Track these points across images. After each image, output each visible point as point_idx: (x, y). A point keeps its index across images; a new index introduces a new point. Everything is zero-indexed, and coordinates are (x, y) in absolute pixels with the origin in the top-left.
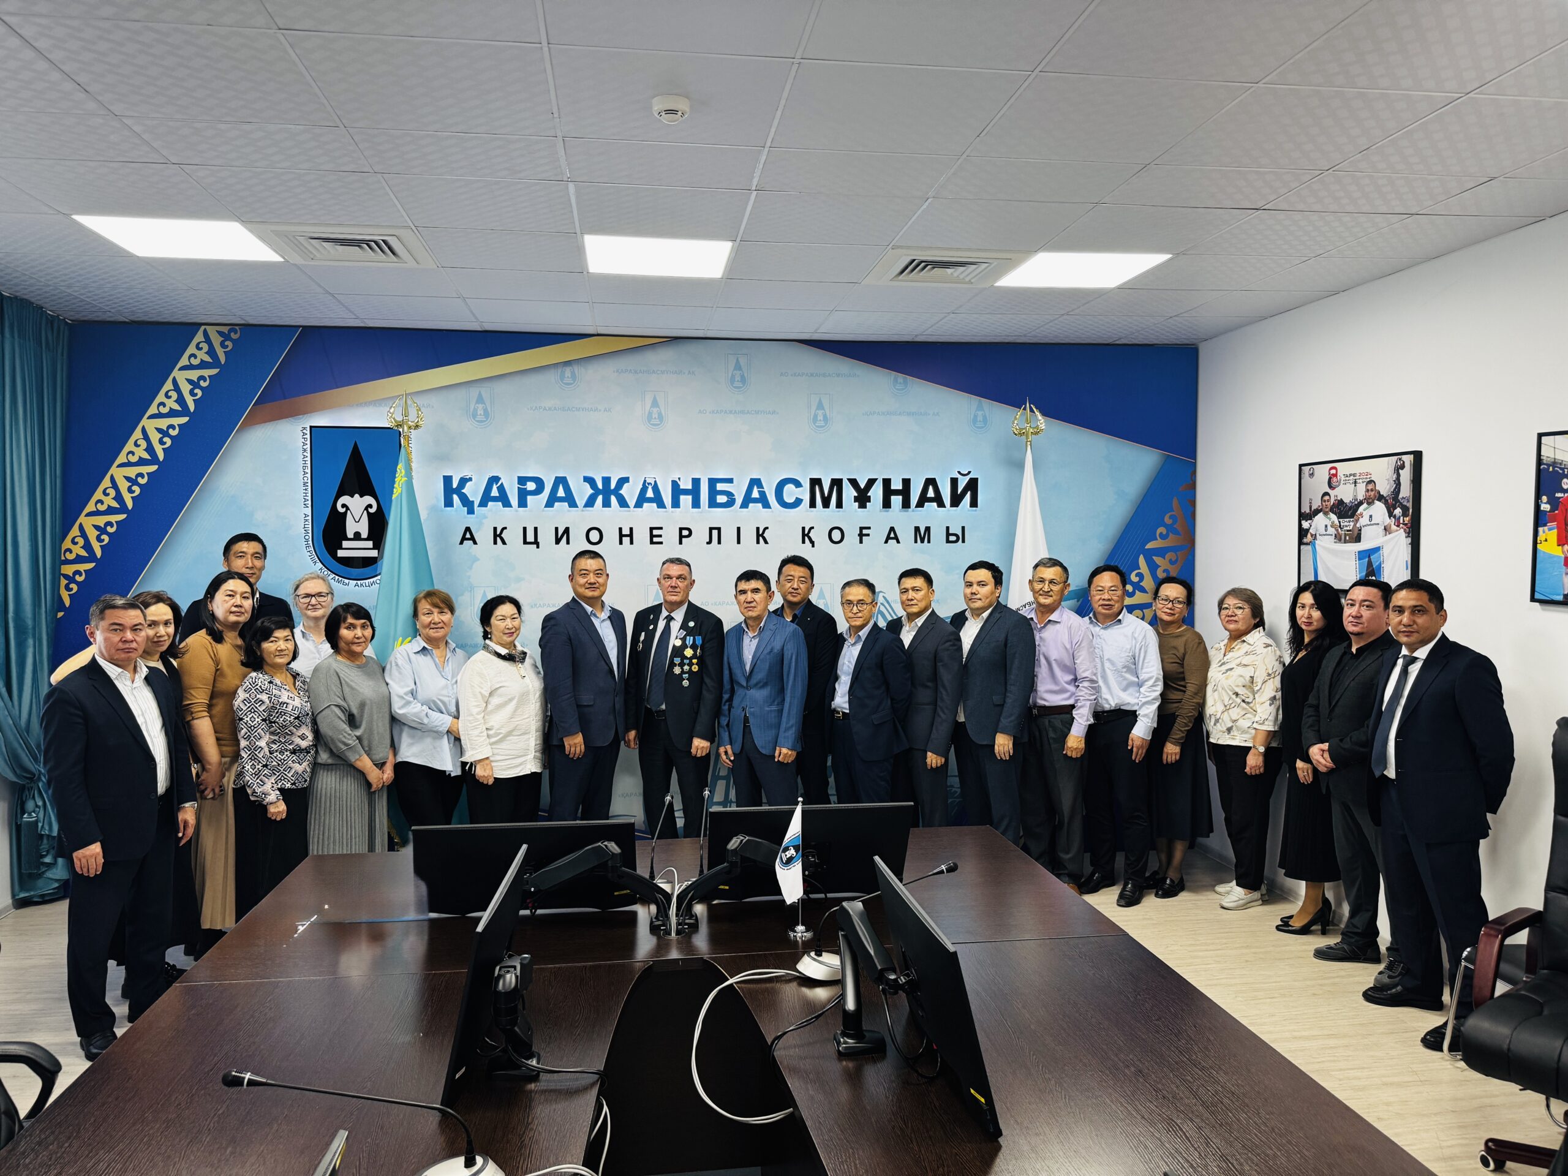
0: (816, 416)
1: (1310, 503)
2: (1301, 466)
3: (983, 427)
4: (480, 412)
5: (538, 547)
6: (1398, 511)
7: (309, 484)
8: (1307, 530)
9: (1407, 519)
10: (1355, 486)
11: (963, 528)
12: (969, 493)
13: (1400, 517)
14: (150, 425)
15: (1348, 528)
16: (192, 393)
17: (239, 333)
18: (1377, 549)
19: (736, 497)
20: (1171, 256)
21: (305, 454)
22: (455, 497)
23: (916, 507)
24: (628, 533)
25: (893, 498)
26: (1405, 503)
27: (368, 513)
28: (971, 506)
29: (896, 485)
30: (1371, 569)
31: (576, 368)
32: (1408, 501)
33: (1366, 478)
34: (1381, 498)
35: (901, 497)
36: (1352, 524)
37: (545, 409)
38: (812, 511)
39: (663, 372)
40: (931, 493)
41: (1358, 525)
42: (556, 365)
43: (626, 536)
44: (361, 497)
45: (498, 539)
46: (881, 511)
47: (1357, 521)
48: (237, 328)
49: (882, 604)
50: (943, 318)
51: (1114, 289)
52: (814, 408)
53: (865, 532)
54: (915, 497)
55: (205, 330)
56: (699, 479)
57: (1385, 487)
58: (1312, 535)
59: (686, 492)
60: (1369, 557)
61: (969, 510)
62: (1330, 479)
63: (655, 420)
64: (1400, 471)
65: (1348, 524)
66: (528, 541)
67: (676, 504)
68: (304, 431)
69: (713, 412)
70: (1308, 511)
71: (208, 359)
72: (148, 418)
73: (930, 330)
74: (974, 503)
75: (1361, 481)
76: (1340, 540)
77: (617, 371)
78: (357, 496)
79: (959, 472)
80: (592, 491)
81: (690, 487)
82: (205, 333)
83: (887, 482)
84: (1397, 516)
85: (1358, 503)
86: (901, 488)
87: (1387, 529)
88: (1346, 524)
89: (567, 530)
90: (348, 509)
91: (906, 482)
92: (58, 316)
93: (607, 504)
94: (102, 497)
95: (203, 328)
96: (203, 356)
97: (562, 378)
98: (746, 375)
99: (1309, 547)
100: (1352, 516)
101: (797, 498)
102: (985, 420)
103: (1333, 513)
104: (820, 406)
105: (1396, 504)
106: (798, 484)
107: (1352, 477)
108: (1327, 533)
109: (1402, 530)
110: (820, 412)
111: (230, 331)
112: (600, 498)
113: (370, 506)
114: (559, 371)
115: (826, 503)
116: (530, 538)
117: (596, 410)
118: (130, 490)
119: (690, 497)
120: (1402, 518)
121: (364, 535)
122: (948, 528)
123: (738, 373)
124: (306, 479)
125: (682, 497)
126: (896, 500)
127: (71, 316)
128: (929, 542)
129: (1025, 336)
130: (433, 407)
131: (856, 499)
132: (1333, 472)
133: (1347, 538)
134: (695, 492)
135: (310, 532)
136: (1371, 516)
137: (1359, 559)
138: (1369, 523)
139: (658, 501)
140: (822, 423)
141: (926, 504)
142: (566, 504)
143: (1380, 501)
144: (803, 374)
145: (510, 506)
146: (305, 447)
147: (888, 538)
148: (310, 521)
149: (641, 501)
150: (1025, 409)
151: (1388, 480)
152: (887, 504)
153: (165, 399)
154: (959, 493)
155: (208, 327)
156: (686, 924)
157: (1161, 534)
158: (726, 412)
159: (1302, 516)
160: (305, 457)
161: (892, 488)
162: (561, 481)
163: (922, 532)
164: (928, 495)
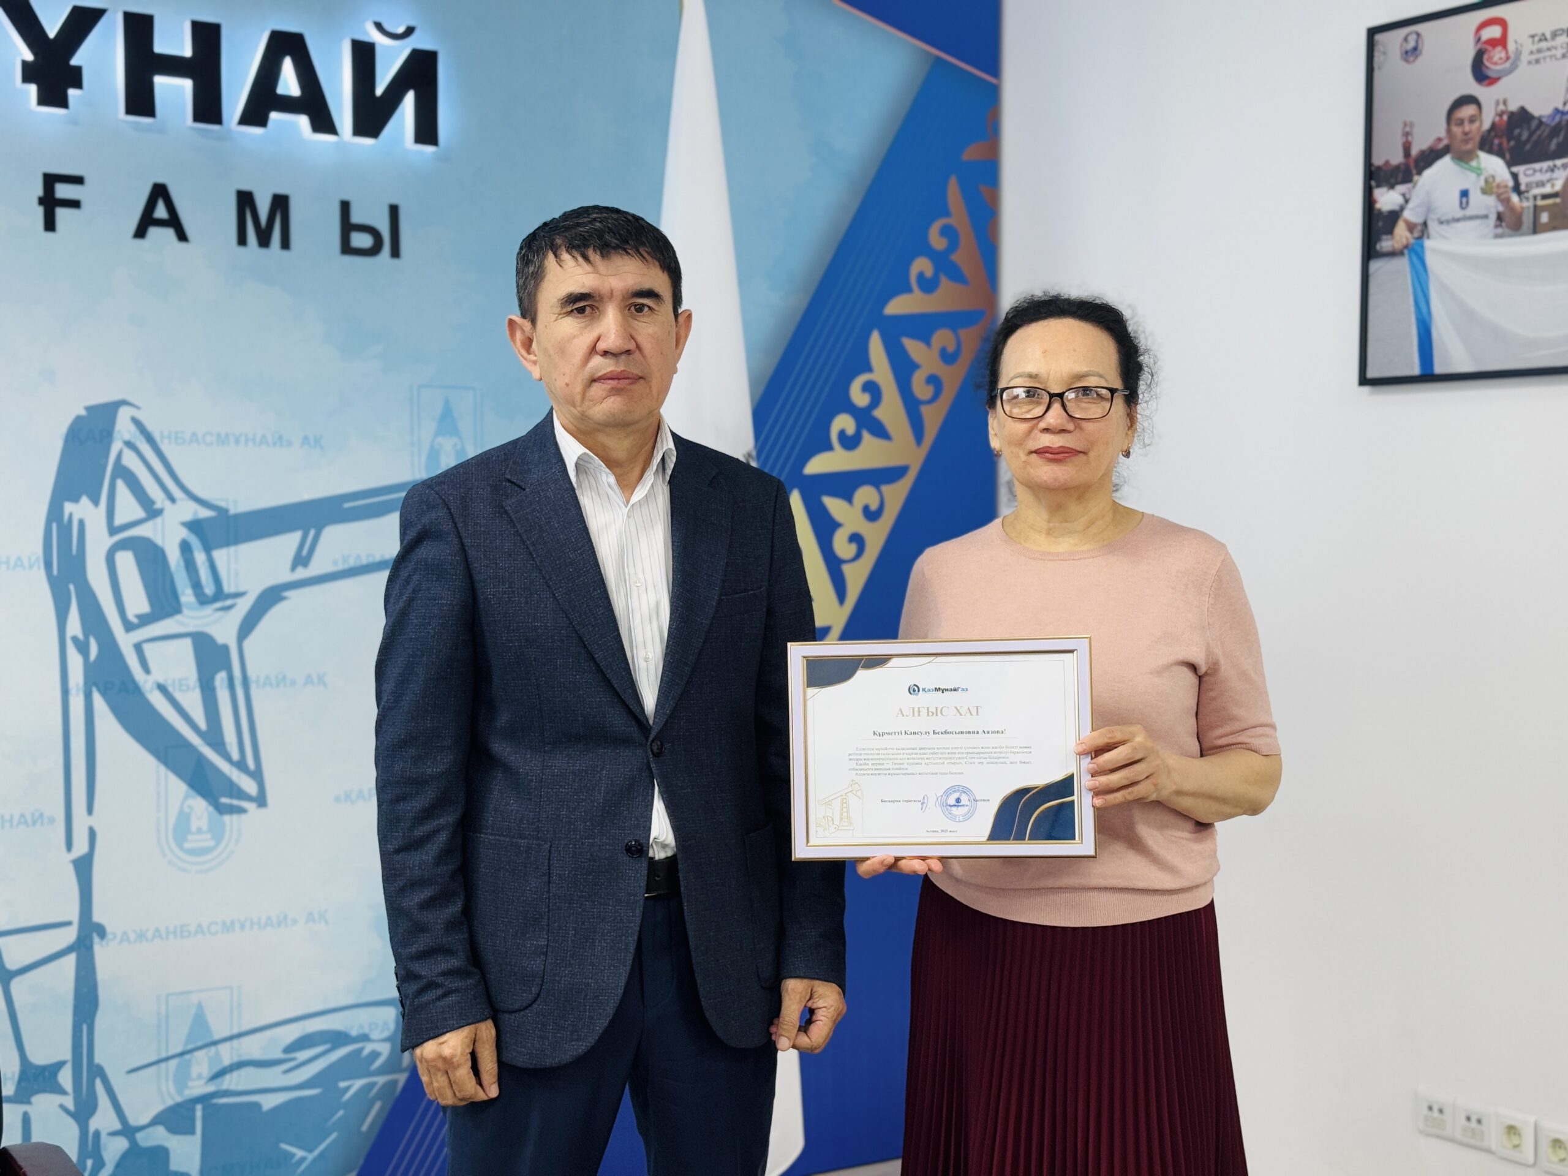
1: (1408, 133)
8: (1396, 215)
11: (394, 211)
12: (411, 94)
15: (1547, 190)
23: (242, 123)
25: (160, 81)
28: (416, 139)
29: (174, 40)
35: (188, 83)
40: (289, 83)
46: (118, 124)
49: (129, 444)
53: (63, 191)
54: (235, 88)
58: (1412, 227)
61: (411, 152)
62: (1479, 56)
65: (1547, 176)
74: (426, 132)
79: (379, 26)
83: (138, 27)
86: (189, 53)
91: (207, 36)
99: (1402, 263)
107: (1560, 39)
108: (1469, 212)
122: (345, 207)
126: (172, 92)
128: (285, 244)
131: (30, 73)
132: (1492, 33)
133: (1544, 217)
141: (274, 116)
147: (147, 221)
152: (140, 101)
154: (378, 91)
157: (920, 277)
159: (1378, 176)
161: (158, 48)
163: (263, 207)
164: (281, 90)
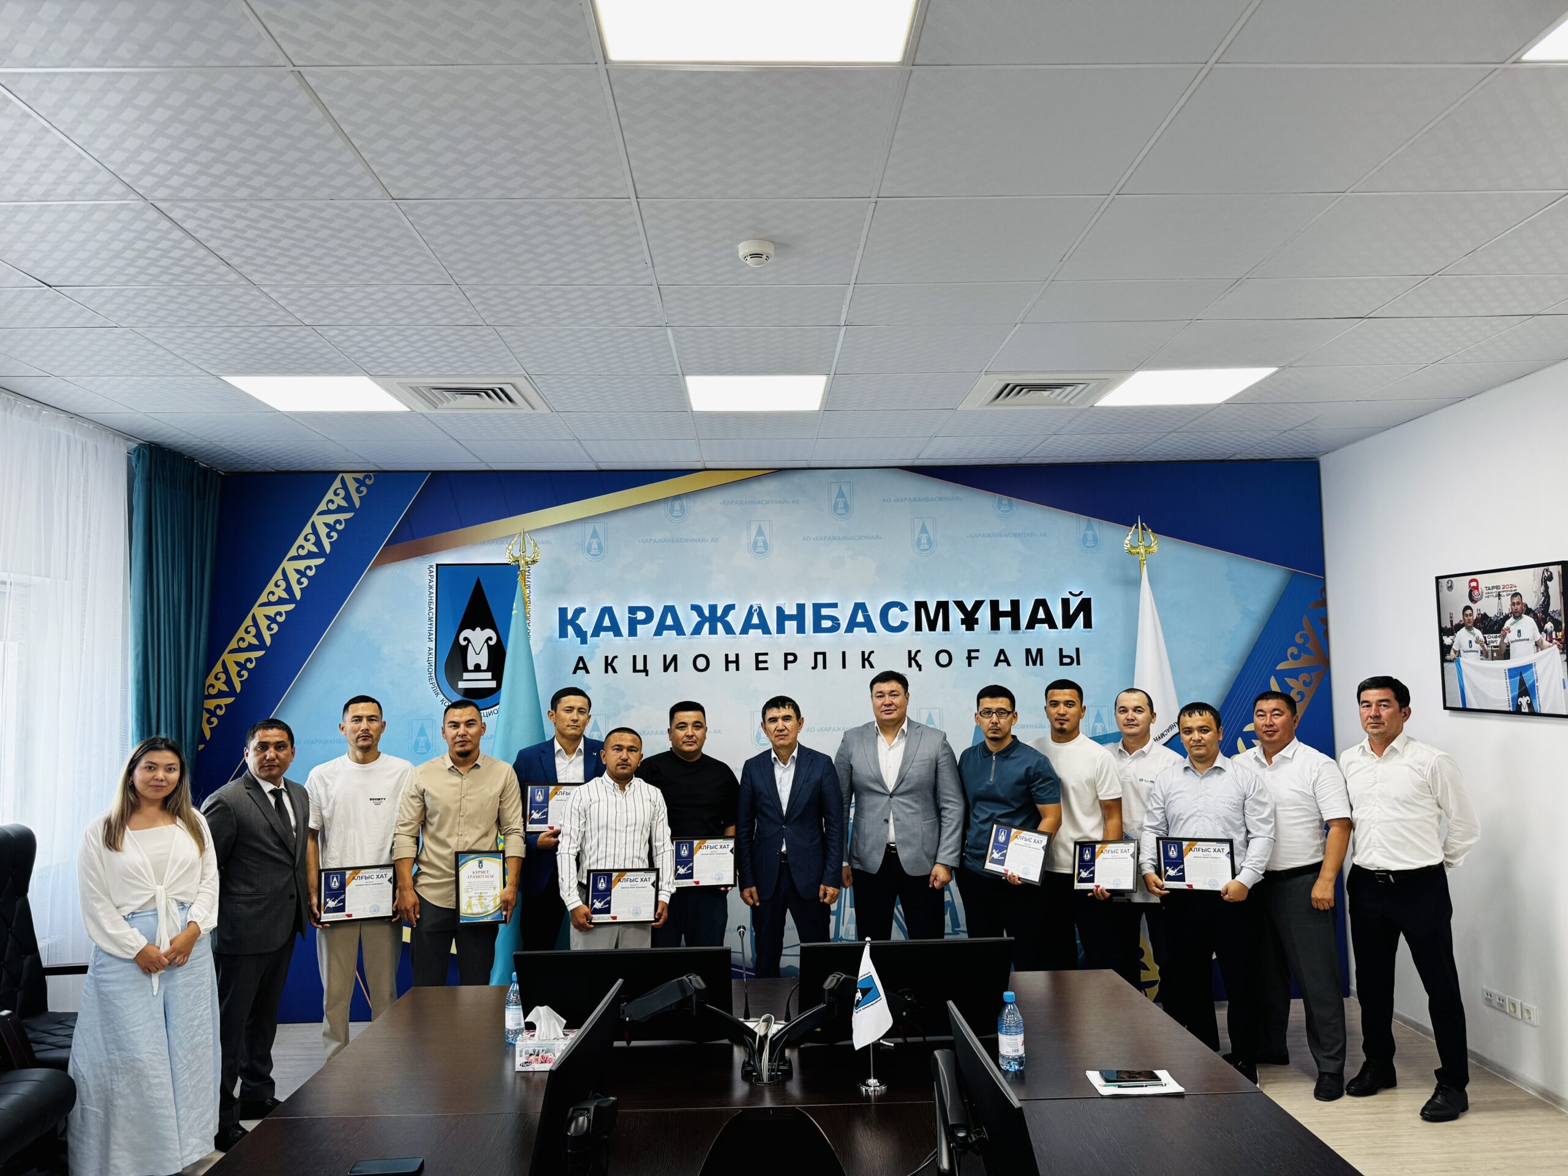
0: (919, 539)
1: (1451, 617)
2: (1438, 578)
3: (1093, 547)
4: (595, 546)
5: (647, 675)
6: (1549, 626)
7: (434, 619)
8: (1450, 647)
9: (1560, 634)
10: (1499, 599)
11: (1078, 650)
12: (1082, 613)
13: (1552, 632)
14: (289, 566)
15: (1495, 644)
16: (329, 536)
17: (373, 479)
18: (1529, 667)
19: (841, 622)
20: (1277, 369)
21: (431, 590)
22: (570, 628)
23: (1026, 628)
24: (734, 659)
25: (1001, 619)
26: (1556, 617)
27: (489, 646)
28: (1084, 627)
29: (1005, 606)
30: (1524, 688)
31: (685, 502)
32: (1560, 615)
33: (1511, 591)
34: (1528, 611)
35: (1010, 619)
36: (1499, 640)
37: (655, 541)
38: (918, 635)
39: (767, 502)
40: (1041, 615)
41: (1506, 641)
42: (665, 500)
43: (732, 662)
44: (482, 629)
45: (609, 667)
46: (989, 633)
47: (1504, 636)
48: (371, 474)
50: (1046, 440)
51: (1219, 405)
52: (918, 531)
53: (973, 654)
54: (1024, 619)
55: (342, 477)
56: (804, 604)
57: (1532, 600)
58: (1455, 652)
59: (791, 618)
60: (1521, 675)
61: (1082, 631)
62: (1471, 592)
63: (760, 548)
64: (1548, 583)
65: (1494, 639)
66: (638, 668)
67: (781, 629)
68: (431, 569)
69: (817, 538)
70: (1449, 626)
71: (344, 504)
72: (288, 560)
73: (1033, 452)
74: (1088, 624)
75: (1505, 594)
76: (1487, 657)
77: (724, 502)
78: (478, 629)
79: (1070, 593)
80: (699, 619)
81: (794, 612)
82: (343, 481)
83: (994, 604)
84: (1549, 631)
85: (1504, 617)
86: (1010, 610)
87: (1538, 645)
88: (1492, 639)
89: (675, 658)
90: (469, 641)
91: (1015, 604)
92: (211, 468)
93: (713, 631)
94: (245, 635)
95: (340, 475)
96: (340, 501)
97: (672, 511)
98: (849, 502)
99: (1453, 665)
100: (1498, 631)
101: (902, 622)
102: (1095, 539)
103: (1477, 628)
104: (924, 530)
105: (1546, 617)
106: (903, 608)
107: (1495, 590)
108: (1472, 649)
109: (1556, 646)
110: (924, 536)
111: (365, 478)
112: (707, 625)
113: (490, 639)
114: (669, 505)
115: (932, 626)
116: (640, 666)
117: (704, 540)
118: (269, 628)
119: (795, 623)
120: (1554, 633)
121: (484, 666)
122: (1061, 650)
123: (841, 500)
124: (431, 614)
125: (787, 623)
126: (1005, 622)
127: (225, 468)
128: (1041, 664)
129: (1133, 455)
130: (551, 543)
131: (963, 622)
132: (1474, 584)
133: (1495, 655)
134: (800, 617)
135: (433, 664)
136: (1519, 631)
137: (1510, 677)
138: (1518, 638)
139: (764, 627)
140: (926, 547)
141: (1037, 625)
142: (674, 632)
143: (1528, 615)
144: (906, 499)
145: (622, 636)
146: (431, 584)
147: (998, 661)
148: (434, 654)
149: (746, 628)
150: (1137, 527)
151: (1535, 592)
152: (995, 626)
153: (304, 543)
154: (1071, 613)
155: (345, 475)
156: (779, 1070)
157: (1293, 656)
158: (829, 538)
159: (1443, 632)
160: (431, 593)
161: (1000, 610)
162: (669, 610)
163: (1034, 654)
164: (1039, 617)
